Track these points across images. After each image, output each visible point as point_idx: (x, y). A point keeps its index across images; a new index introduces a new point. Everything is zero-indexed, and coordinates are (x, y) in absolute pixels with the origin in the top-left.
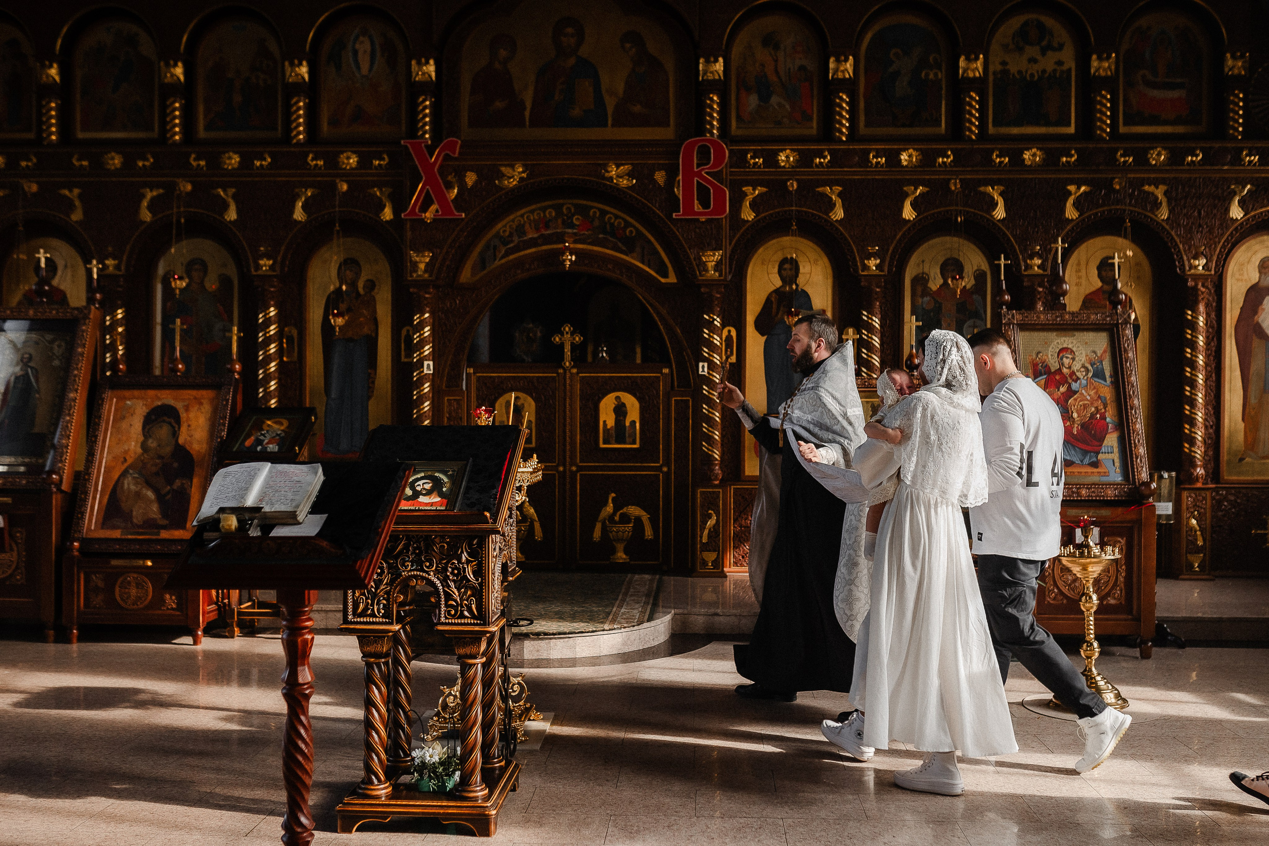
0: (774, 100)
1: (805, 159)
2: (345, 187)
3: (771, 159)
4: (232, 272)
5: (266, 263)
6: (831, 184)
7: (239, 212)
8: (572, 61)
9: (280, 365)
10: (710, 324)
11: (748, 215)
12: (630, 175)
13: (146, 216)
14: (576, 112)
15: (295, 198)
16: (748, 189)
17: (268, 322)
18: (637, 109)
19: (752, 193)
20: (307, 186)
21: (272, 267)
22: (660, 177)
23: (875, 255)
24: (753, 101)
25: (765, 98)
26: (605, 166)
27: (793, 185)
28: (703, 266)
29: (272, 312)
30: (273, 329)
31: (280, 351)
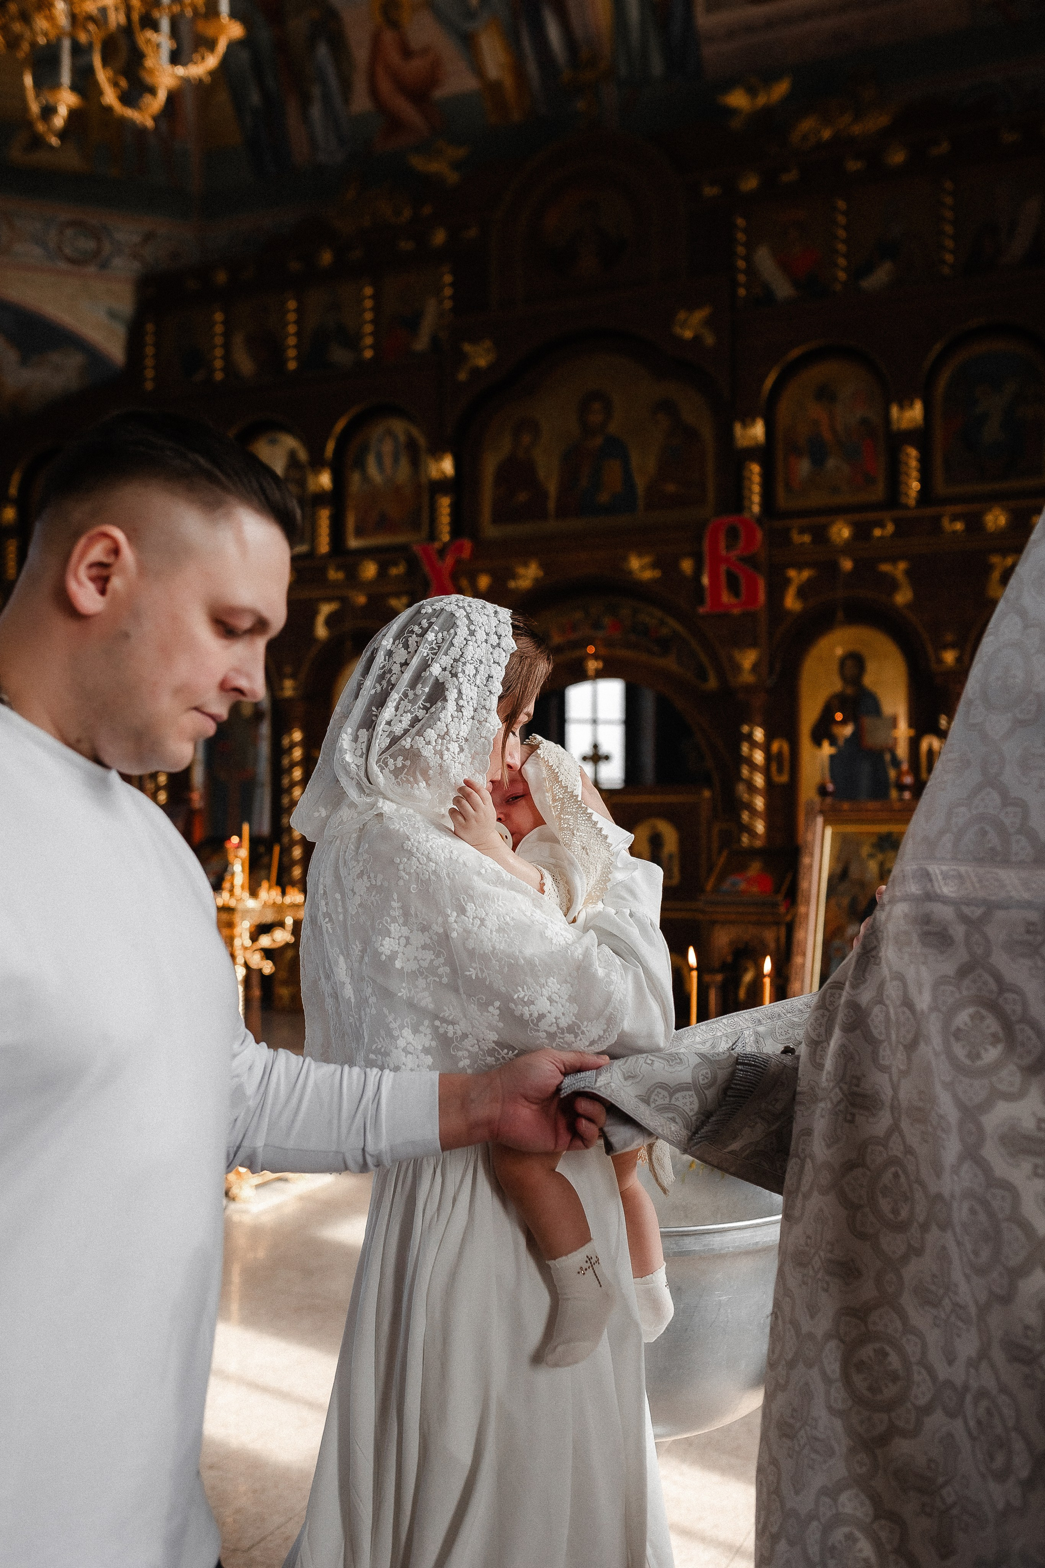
0: (831, 463)
1: (862, 532)
3: (820, 535)
6: (894, 560)
8: (598, 441)
10: (749, 737)
11: (791, 602)
12: (654, 565)
14: (604, 498)
16: (792, 573)
18: (671, 488)
19: (798, 577)
22: (687, 565)
23: (952, 646)
24: (804, 467)
25: (818, 460)
26: (625, 559)
27: (847, 565)
28: (737, 668)
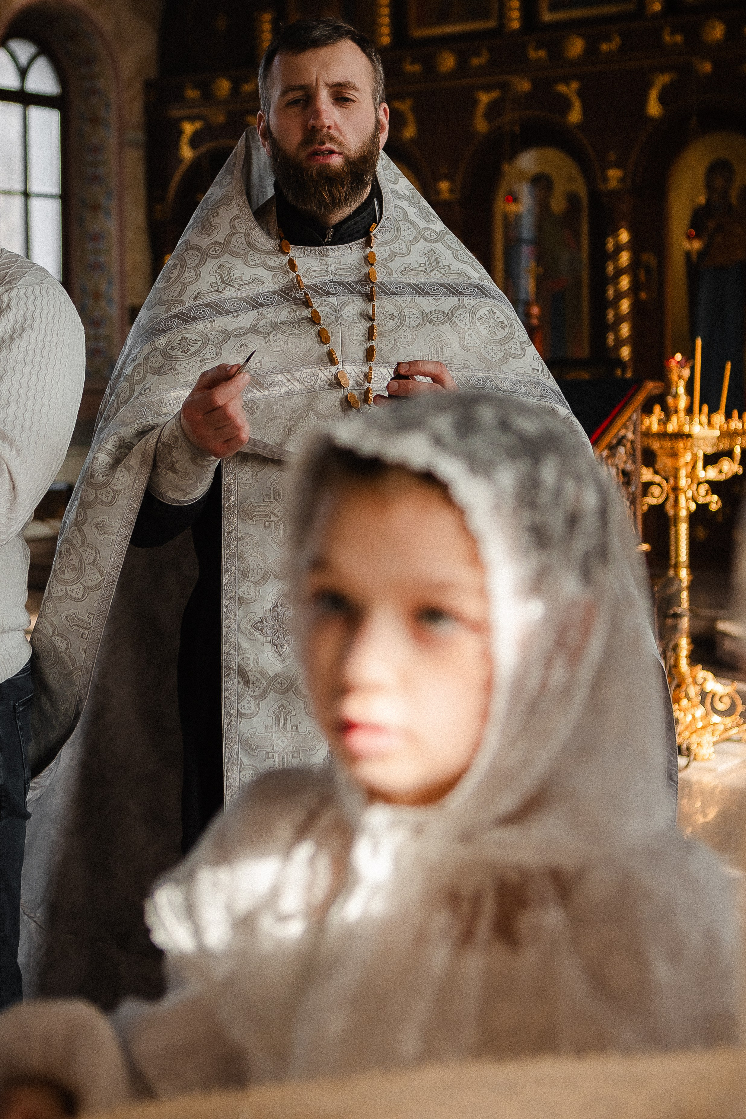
2: (707, 67)
4: (580, 188)
5: (614, 174)
7: (585, 111)
9: (635, 306)
13: (481, 126)
15: (648, 86)
17: (619, 248)
20: (662, 70)
21: (622, 180)
29: (624, 237)
30: (625, 258)
31: (635, 287)
